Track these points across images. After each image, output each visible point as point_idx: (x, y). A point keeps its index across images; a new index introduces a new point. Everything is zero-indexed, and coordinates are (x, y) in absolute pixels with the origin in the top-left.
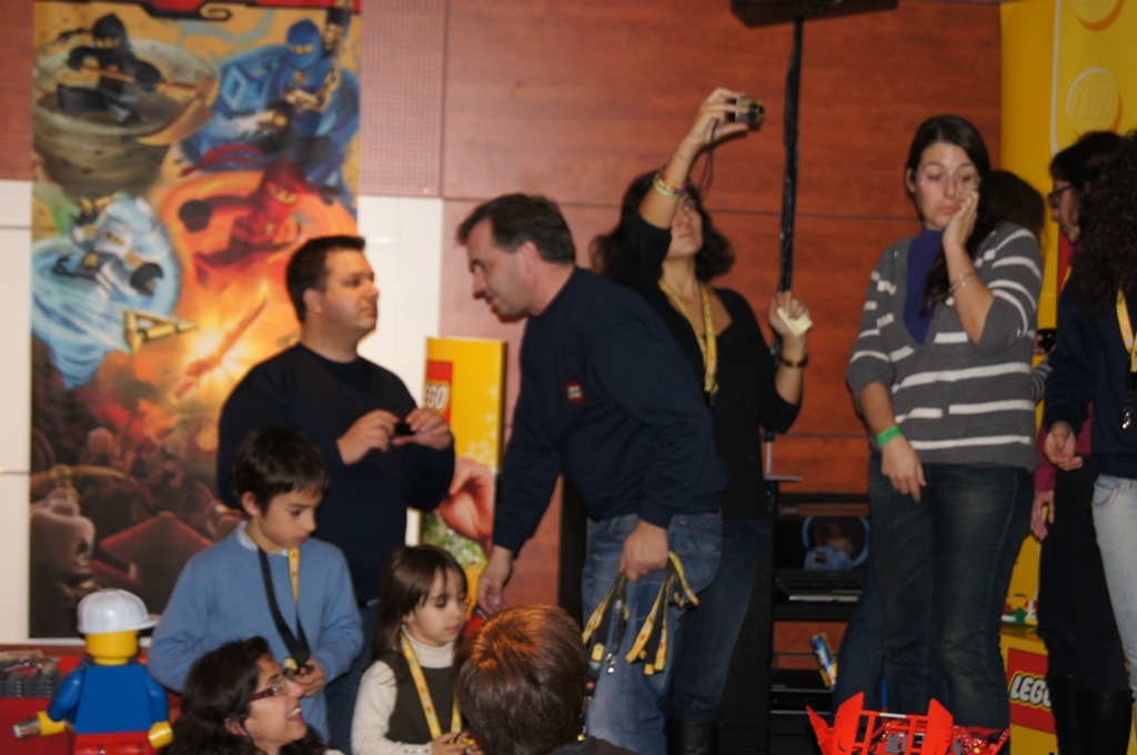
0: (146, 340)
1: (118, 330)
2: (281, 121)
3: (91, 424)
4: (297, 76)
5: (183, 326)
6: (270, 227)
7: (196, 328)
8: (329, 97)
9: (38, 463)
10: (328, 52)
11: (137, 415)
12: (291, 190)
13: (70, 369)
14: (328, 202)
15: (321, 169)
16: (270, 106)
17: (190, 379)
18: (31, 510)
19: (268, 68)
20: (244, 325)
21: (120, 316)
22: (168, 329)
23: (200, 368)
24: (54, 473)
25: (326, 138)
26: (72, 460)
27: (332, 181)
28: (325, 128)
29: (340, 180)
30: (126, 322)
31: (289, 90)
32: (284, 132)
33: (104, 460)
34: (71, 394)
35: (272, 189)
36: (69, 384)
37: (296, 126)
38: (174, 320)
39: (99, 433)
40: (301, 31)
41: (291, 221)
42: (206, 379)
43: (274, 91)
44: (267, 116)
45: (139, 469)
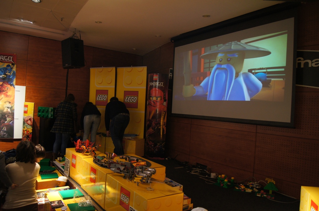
2: (5, 76)
4: (8, 71)
6: (4, 89)
8: (12, 74)
10: (12, 68)
12: (6, 84)
14: (11, 86)
15: (10, 82)
16: (4, 74)
19: (4, 70)
25: (11, 78)
27: (12, 83)
28: (11, 77)
29: (13, 83)
31: (6, 73)
32: (6, 77)
35: (4, 84)
37: (7, 77)
40: (8, 66)
41: (6, 88)
43: (4, 72)
44: (4, 75)
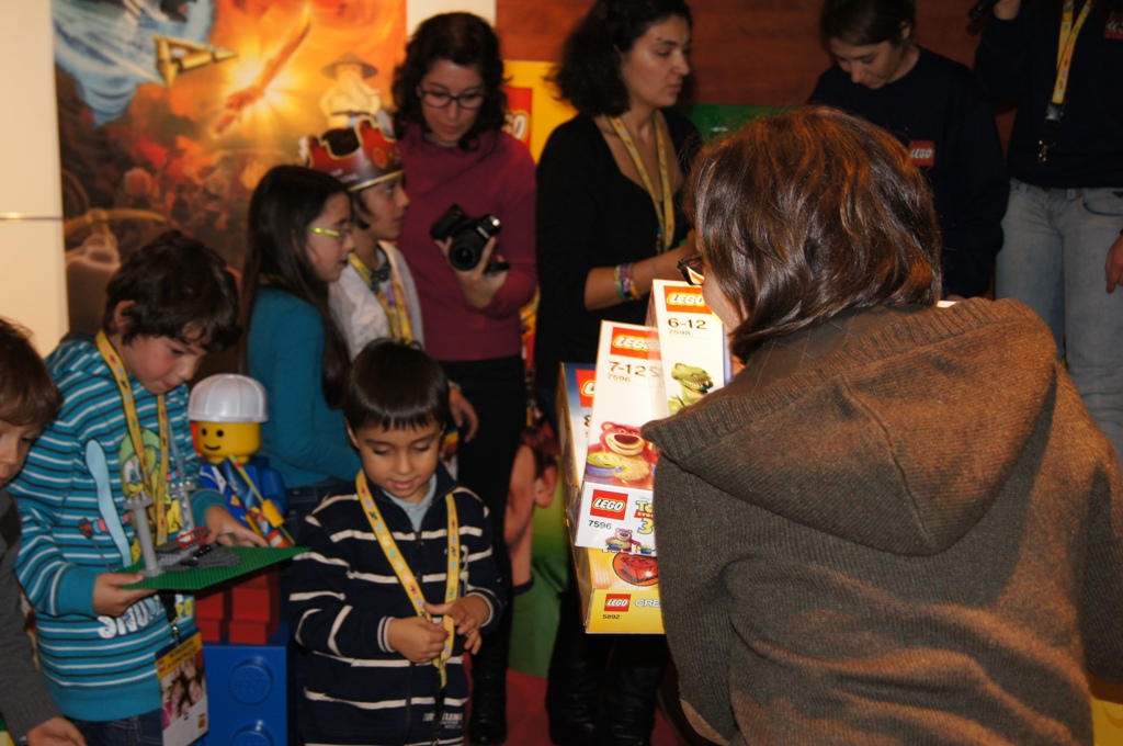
0: (181, 70)
1: (151, 60)
3: (127, 164)
5: (221, 54)
7: (235, 57)
9: (71, 206)
11: (177, 153)
13: (101, 105)
17: (231, 112)
18: (67, 259)
20: (287, 52)
21: (152, 45)
22: (205, 58)
23: (242, 100)
24: (89, 218)
26: (108, 204)
30: (158, 51)
33: (142, 202)
34: (102, 132)
36: (99, 121)
38: (211, 48)
39: (137, 173)
42: (247, 112)
45: (180, 210)
